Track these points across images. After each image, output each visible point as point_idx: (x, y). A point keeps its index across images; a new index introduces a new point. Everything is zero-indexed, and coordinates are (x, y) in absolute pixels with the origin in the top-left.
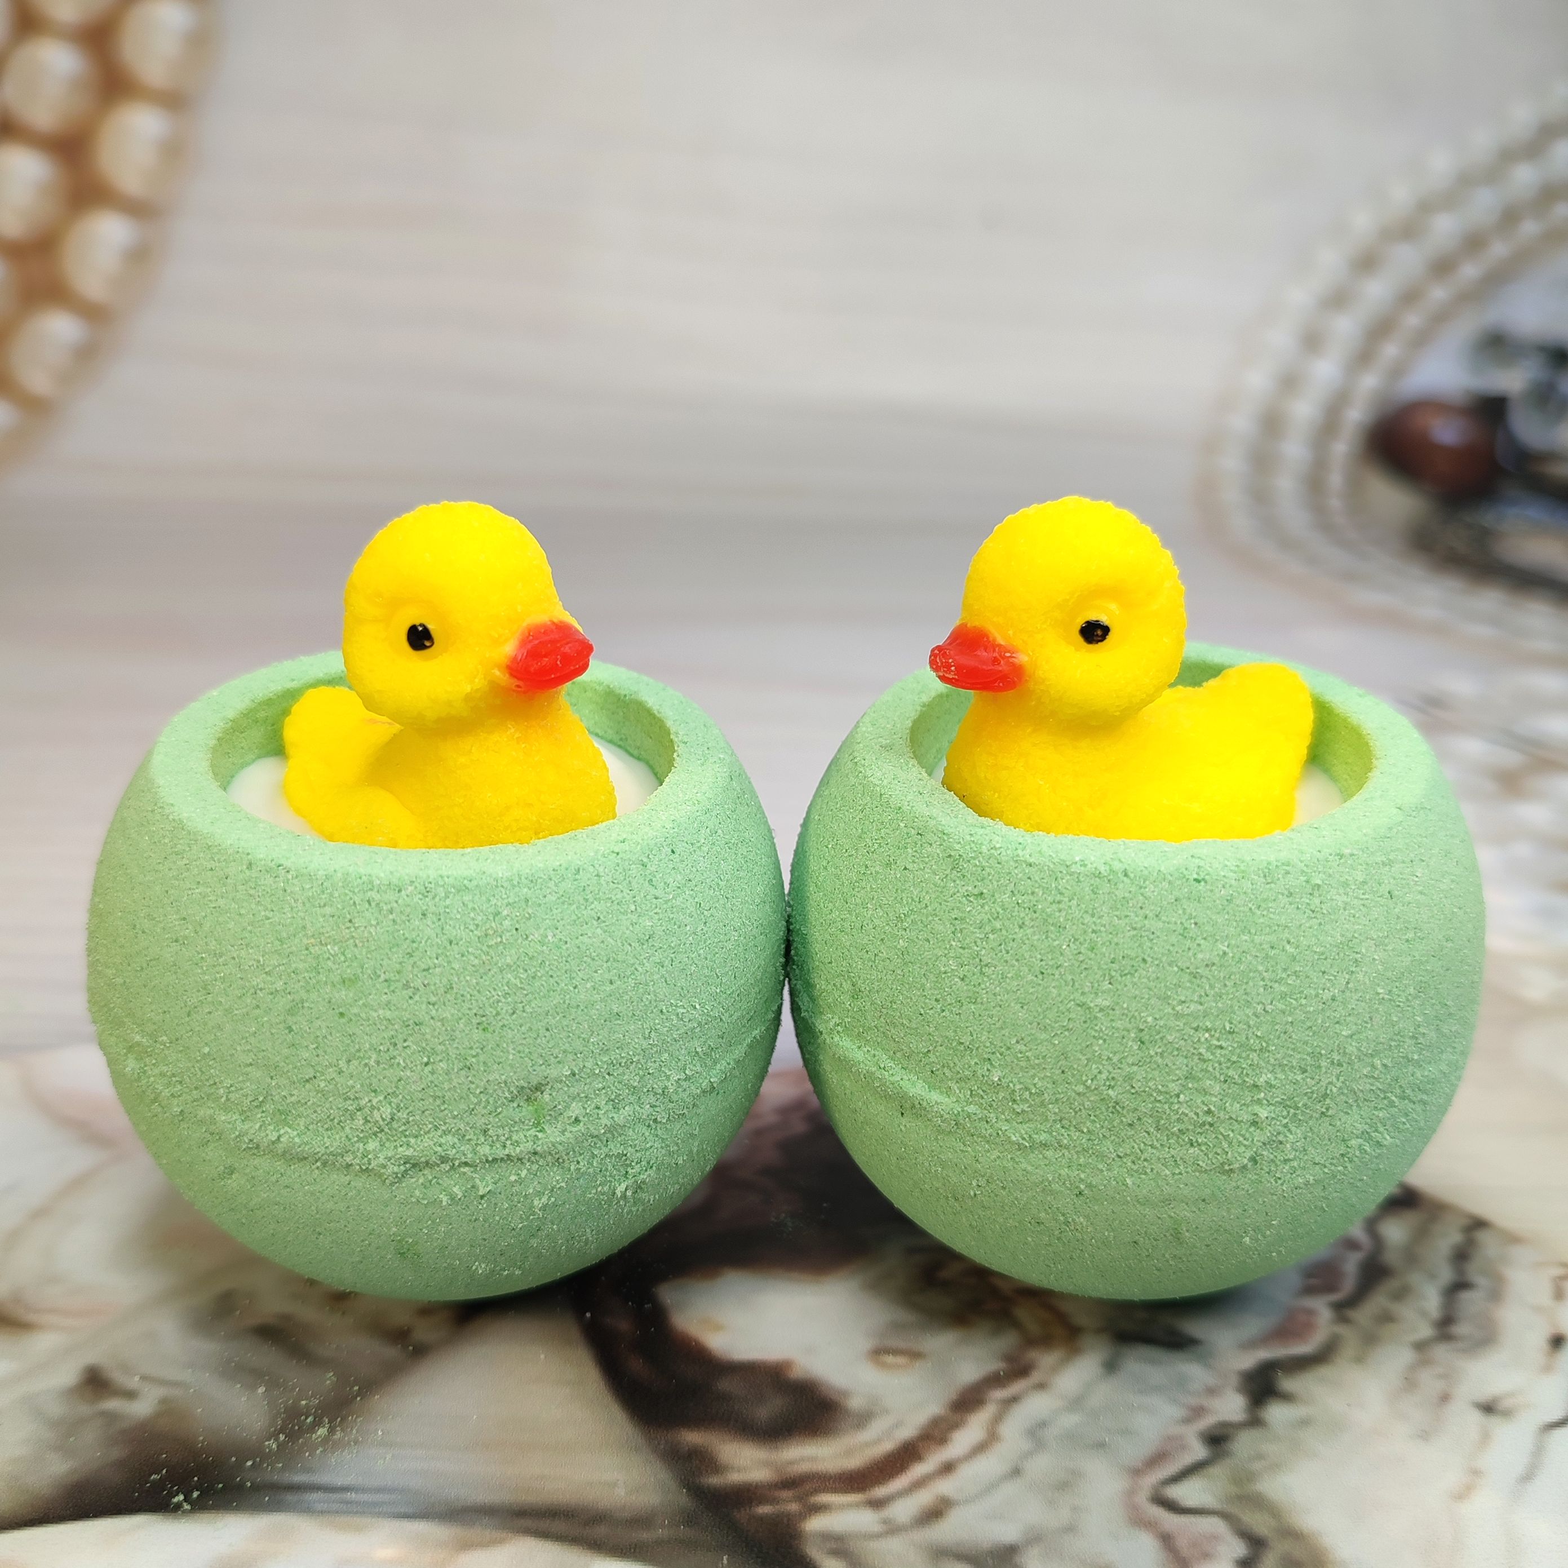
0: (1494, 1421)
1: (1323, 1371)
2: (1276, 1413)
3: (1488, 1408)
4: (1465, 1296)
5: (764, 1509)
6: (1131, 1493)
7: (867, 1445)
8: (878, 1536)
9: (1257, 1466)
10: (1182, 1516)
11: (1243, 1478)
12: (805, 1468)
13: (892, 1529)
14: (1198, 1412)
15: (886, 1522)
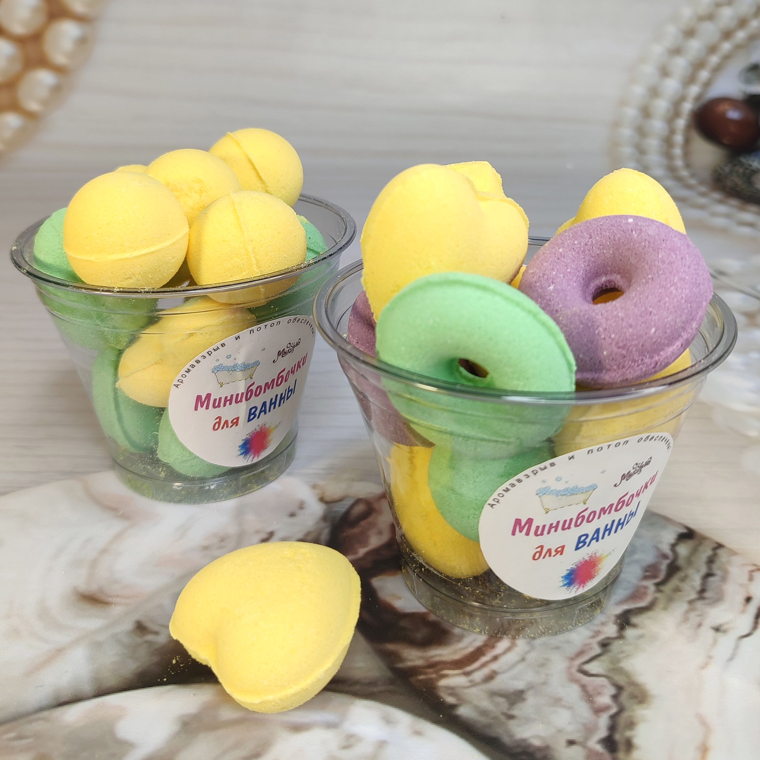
0: (719, 634)
1: (650, 614)
2: (630, 632)
3: (717, 629)
4: (711, 579)
5: (422, 677)
6: (569, 668)
7: (463, 649)
8: (468, 687)
9: (621, 656)
10: (590, 677)
11: (615, 661)
12: (437, 659)
13: (474, 684)
14: (598, 633)
15: (471, 681)
